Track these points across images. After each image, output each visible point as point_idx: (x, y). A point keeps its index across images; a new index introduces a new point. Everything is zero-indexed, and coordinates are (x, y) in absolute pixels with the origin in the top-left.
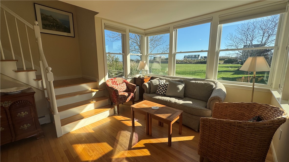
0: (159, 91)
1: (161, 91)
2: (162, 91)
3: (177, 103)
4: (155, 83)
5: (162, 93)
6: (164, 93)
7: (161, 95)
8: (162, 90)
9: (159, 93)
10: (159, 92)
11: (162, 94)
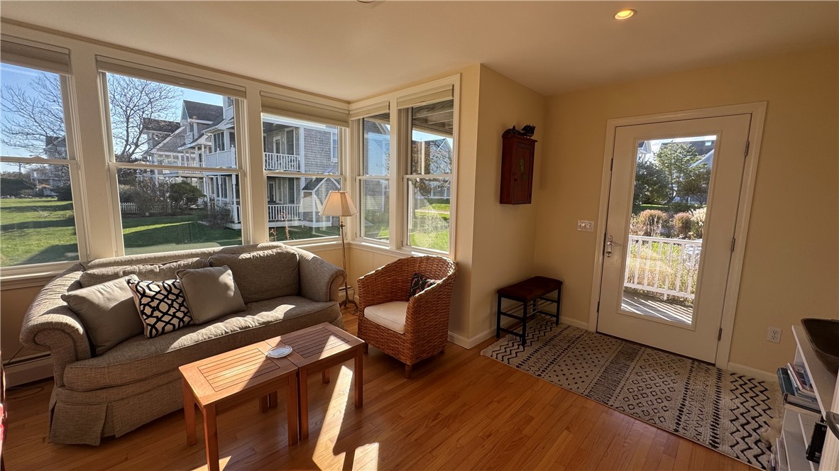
0: (159, 319)
1: (166, 318)
2: (174, 316)
3: (272, 322)
4: (109, 299)
5: (175, 321)
6: (181, 320)
7: (174, 330)
8: (171, 312)
9: (163, 328)
10: (160, 325)
11: (174, 325)
